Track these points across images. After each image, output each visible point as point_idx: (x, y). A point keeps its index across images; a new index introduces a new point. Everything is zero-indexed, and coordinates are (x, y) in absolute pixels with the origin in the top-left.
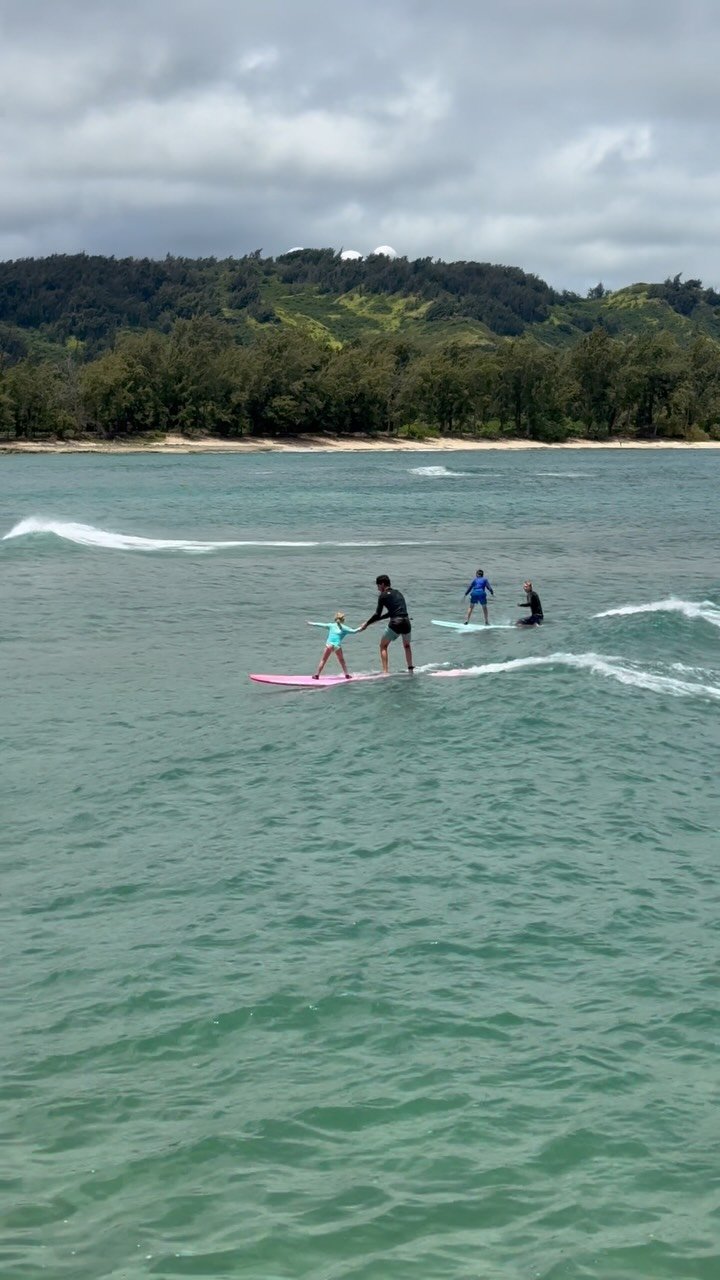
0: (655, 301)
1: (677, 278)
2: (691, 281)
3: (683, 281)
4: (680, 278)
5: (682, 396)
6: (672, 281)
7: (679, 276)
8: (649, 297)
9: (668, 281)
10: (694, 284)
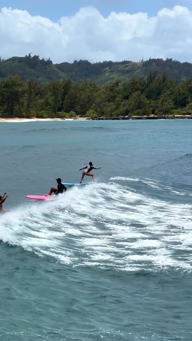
0: (21, 64)
1: (30, 55)
2: (35, 56)
3: (32, 56)
4: (31, 55)
5: (24, 100)
6: (28, 56)
7: (30, 54)
8: (19, 62)
9: (26, 56)
10: (36, 57)
